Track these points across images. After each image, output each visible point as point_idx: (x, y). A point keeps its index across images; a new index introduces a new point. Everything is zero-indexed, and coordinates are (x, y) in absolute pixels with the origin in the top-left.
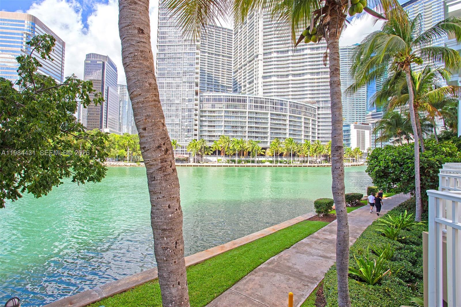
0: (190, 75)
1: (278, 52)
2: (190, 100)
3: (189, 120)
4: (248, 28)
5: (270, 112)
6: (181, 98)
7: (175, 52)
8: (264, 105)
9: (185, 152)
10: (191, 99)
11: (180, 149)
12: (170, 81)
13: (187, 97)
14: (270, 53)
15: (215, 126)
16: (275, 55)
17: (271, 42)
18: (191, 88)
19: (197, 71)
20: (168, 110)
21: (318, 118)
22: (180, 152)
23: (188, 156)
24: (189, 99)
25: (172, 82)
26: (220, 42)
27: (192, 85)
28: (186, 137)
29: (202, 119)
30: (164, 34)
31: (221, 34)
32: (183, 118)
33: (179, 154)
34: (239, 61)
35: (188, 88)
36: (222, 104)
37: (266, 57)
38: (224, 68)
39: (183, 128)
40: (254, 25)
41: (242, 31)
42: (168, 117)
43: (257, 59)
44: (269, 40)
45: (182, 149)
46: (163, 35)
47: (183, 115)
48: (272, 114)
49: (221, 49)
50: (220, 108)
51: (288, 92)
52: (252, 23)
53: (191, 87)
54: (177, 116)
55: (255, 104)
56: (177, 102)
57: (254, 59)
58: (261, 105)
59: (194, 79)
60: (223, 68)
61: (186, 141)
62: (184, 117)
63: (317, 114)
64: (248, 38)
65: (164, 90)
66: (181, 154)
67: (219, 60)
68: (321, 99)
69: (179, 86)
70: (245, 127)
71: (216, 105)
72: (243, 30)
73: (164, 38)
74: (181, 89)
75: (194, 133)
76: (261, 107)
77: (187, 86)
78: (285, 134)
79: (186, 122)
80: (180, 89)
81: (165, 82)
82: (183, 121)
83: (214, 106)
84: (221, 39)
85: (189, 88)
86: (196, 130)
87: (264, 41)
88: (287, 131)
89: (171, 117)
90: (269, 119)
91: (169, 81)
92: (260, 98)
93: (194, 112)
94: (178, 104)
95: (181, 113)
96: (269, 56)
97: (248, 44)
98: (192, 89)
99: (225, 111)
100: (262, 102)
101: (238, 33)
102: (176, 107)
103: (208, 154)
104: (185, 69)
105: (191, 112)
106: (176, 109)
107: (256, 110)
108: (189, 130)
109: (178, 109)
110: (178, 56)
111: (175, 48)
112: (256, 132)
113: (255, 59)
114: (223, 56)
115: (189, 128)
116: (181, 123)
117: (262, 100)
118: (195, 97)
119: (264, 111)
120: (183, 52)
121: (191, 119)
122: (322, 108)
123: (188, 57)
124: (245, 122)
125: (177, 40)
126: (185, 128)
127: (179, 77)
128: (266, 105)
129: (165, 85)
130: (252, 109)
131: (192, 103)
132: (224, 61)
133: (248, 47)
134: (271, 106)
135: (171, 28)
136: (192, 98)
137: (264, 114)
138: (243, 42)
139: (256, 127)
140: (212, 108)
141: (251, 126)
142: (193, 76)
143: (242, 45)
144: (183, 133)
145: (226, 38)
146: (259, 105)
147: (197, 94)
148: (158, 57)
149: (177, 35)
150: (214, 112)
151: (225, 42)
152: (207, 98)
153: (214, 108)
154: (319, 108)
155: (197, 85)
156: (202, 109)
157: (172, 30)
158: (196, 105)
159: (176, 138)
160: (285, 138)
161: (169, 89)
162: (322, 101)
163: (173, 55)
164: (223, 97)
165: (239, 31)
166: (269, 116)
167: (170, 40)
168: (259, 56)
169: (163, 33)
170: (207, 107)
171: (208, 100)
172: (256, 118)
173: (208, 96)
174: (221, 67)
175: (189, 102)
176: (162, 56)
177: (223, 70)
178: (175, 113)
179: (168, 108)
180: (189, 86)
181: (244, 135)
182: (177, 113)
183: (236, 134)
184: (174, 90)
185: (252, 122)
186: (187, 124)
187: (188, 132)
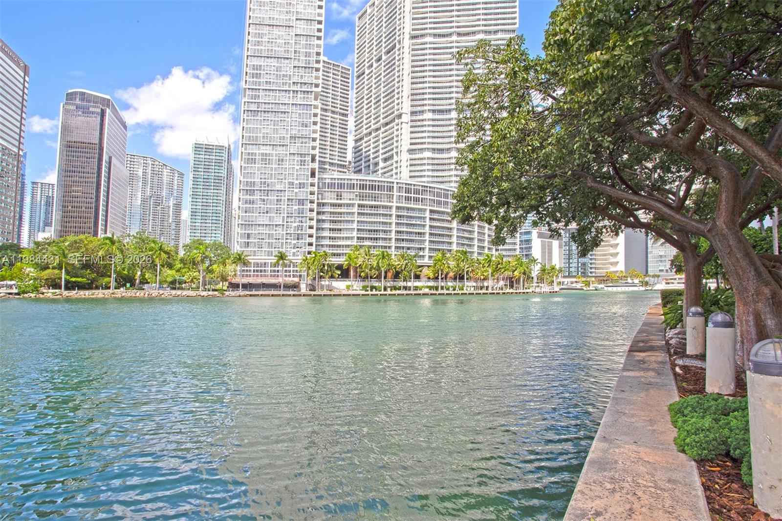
0: (302, 143)
1: (434, 111)
2: (302, 186)
3: (300, 219)
4: (383, 69)
5: (428, 208)
6: (287, 181)
7: (277, 102)
8: (420, 196)
9: (292, 273)
10: (304, 184)
12: (268, 152)
13: (297, 179)
14: (422, 112)
15: (341, 230)
16: (429, 115)
17: (423, 94)
18: (304, 165)
19: (315, 136)
20: (264, 200)
23: (296, 280)
24: (300, 184)
25: (271, 152)
26: (329, 87)
27: (306, 159)
28: (294, 248)
29: (320, 217)
30: (257, 69)
31: (331, 75)
34: (365, 122)
35: (298, 165)
36: (354, 192)
37: (414, 118)
39: (288, 232)
40: (394, 64)
41: (372, 71)
42: (264, 213)
43: (400, 121)
44: (421, 91)
45: (288, 269)
46: (255, 72)
47: (290, 209)
48: (431, 211)
49: (330, 99)
50: (350, 199)
51: (450, 176)
52: (392, 60)
53: (303, 163)
54: (278, 211)
55: (407, 195)
56: (278, 187)
57: (393, 121)
58: (415, 196)
59: (309, 149)
61: (294, 254)
62: (292, 214)
64: (382, 85)
65: (257, 165)
66: (286, 276)
69: (282, 160)
70: (390, 231)
71: (344, 195)
72: (374, 71)
73: (258, 76)
74: (286, 165)
75: (307, 241)
76: (416, 200)
77: (298, 161)
78: (450, 243)
79: (295, 222)
80: (284, 166)
81: (257, 152)
82: (289, 220)
83: (341, 196)
84: (331, 83)
85: (301, 165)
86: (311, 236)
87: (413, 92)
88: (454, 239)
89: (267, 212)
90: (428, 219)
91: (265, 152)
92: (414, 185)
93: (309, 206)
94: (281, 191)
95: (286, 206)
96: (421, 117)
97: (383, 95)
98: (306, 167)
99: (359, 206)
100: (417, 192)
101: (365, 75)
102: (277, 196)
103: (333, 277)
104: (294, 132)
105: (303, 205)
106: (277, 200)
107: (408, 204)
108: (299, 237)
109: (281, 200)
110: (283, 108)
111: (277, 94)
112: (407, 240)
113: (397, 121)
114: (333, 112)
115: (299, 232)
116: (285, 223)
117: (418, 188)
118: (310, 180)
119: (420, 207)
120: (291, 102)
121: (302, 217)
123: (298, 111)
124: (390, 224)
125: (281, 81)
126: (292, 232)
127: (283, 145)
128: (423, 197)
129: (257, 157)
130: (402, 203)
131: (305, 190)
132: (335, 120)
133: (382, 100)
134: (431, 198)
135: (269, 60)
136: (305, 181)
137: (420, 210)
138: (374, 91)
139: (407, 233)
140: (337, 199)
141: (400, 229)
142: (307, 145)
143: (371, 96)
144: (289, 241)
145: (339, 82)
146: (412, 195)
147: (313, 174)
148: (246, 109)
149: (282, 73)
150: (340, 205)
151: (336, 89)
152: (328, 183)
153: (341, 199)
155: (313, 160)
156: (321, 201)
157: (273, 64)
158: (312, 193)
159: (277, 249)
160: (451, 250)
161: (266, 164)
163: (273, 106)
164: (355, 182)
165: (367, 72)
166: (427, 215)
167: (268, 80)
168: (403, 116)
169: (255, 68)
170: (330, 198)
171: (331, 185)
172: (407, 217)
173: (332, 179)
174: (329, 131)
175: (300, 188)
176: (254, 107)
178: (275, 206)
179: (262, 197)
180: (301, 161)
181: (388, 245)
182: (279, 206)
183: (375, 244)
184: (274, 166)
185: (401, 223)
186: (296, 225)
187: (298, 239)
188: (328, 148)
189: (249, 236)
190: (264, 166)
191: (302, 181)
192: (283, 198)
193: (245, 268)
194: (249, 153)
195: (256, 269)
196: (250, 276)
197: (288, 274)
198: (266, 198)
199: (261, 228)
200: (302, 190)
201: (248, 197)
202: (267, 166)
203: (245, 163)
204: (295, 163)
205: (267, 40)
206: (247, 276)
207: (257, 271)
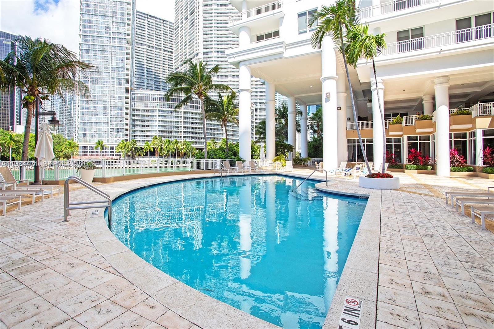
0: (119, 71)
1: (218, 52)
2: (119, 98)
4: (189, 24)
6: (110, 95)
7: (102, 44)
9: (114, 153)
10: (121, 97)
11: (109, 150)
13: (116, 94)
14: (210, 52)
15: (148, 126)
16: (215, 54)
17: (211, 41)
18: (121, 85)
19: (127, 67)
20: (95, 107)
21: (256, 119)
22: (109, 153)
23: (118, 157)
24: (119, 97)
25: (99, 77)
26: (161, 35)
27: (122, 81)
28: (116, 137)
29: (133, 118)
30: (88, 23)
31: (162, 27)
32: (112, 116)
33: (108, 155)
34: (180, 57)
35: (117, 85)
36: (155, 102)
37: (206, 56)
38: (166, 63)
39: (112, 127)
40: (194, 22)
41: (182, 26)
42: (95, 115)
43: (197, 57)
44: (210, 39)
45: (112, 150)
46: (87, 24)
47: (111, 113)
49: (162, 42)
50: (153, 107)
52: (193, 20)
53: (120, 84)
54: (105, 114)
55: (191, 104)
56: (104, 99)
57: (194, 57)
58: (197, 105)
59: (124, 75)
60: (164, 63)
61: (116, 141)
62: (114, 116)
63: (255, 115)
64: (188, 35)
66: (111, 155)
67: (160, 54)
68: (259, 101)
69: (107, 82)
70: (181, 127)
71: (150, 104)
72: (184, 26)
73: (89, 27)
74: (109, 85)
75: (124, 133)
76: (198, 107)
77: (117, 82)
79: (116, 121)
80: (108, 86)
81: (89, 76)
82: (112, 119)
83: (147, 105)
84: (162, 32)
85: (119, 85)
86: (127, 130)
87: (205, 40)
89: (97, 115)
91: (95, 76)
93: (125, 111)
94: (106, 101)
95: (109, 111)
96: (209, 56)
97: (188, 41)
98: (122, 86)
99: (160, 111)
101: (179, 28)
102: (104, 105)
103: (140, 155)
104: (113, 64)
105: (121, 110)
106: (104, 107)
107: (192, 110)
108: (119, 130)
109: (106, 107)
110: (106, 48)
111: (102, 40)
112: (192, 133)
113: (196, 57)
114: (165, 50)
115: (119, 127)
116: (109, 122)
118: (126, 95)
119: (200, 112)
120: (111, 45)
121: (120, 118)
122: (260, 109)
123: (117, 51)
124: (181, 122)
125: (105, 31)
126: (114, 127)
127: (107, 72)
129: (89, 80)
130: (188, 109)
131: (122, 101)
132: (166, 56)
133: (188, 44)
135: (95, 17)
136: (122, 95)
137: (200, 114)
138: (184, 38)
139: (192, 128)
140: (145, 107)
141: (187, 126)
142: (123, 72)
143: (182, 42)
144: (112, 133)
145: (168, 31)
146: (195, 105)
147: (127, 91)
148: (81, 48)
149: (105, 26)
150: (147, 111)
151: (166, 36)
152: (139, 96)
153: (147, 107)
154: (256, 109)
155: (127, 81)
156: (134, 108)
157: (98, 20)
158: (127, 103)
159: (104, 138)
160: (222, 138)
162: (260, 103)
163: (99, 47)
164: (156, 96)
165: (180, 26)
167: (96, 30)
168: (199, 55)
169: (86, 21)
170: (139, 105)
171: (141, 99)
172: (192, 118)
173: (141, 94)
174: (162, 62)
176: (86, 47)
177: (164, 65)
178: (103, 111)
179: (94, 105)
180: (119, 82)
181: (179, 135)
182: (105, 111)
183: (171, 135)
184: (101, 86)
185: (188, 122)
186: (116, 123)
187: (118, 132)
188: (162, 72)
189: (86, 130)
190: (94, 85)
191: (120, 95)
192: (107, 106)
193: (84, 150)
194: (84, 77)
195: (91, 150)
196: (87, 155)
197: (112, 154)
198: (96, 105)
199: (93, 124)
200: (120, 101)
201: (84, 105)
202: (97, 85)
204: (115, 84)
205: (94, 4)
206: (85, 155)
207: (92, 152)
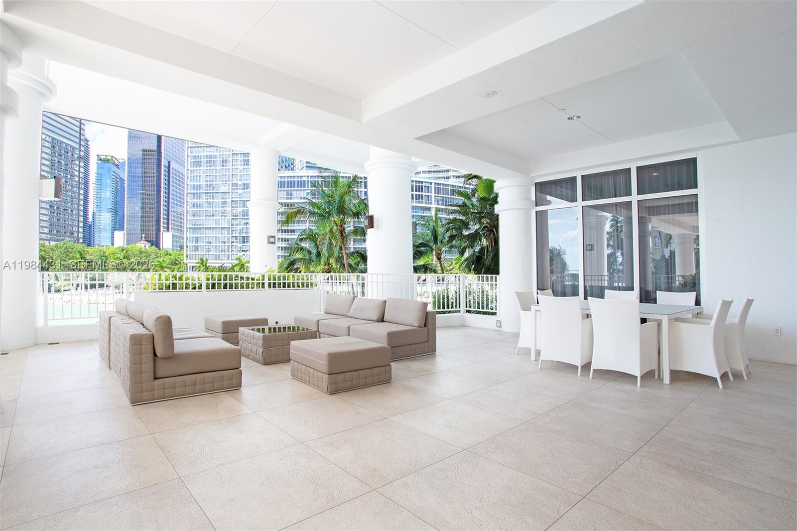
2: (245, 186)
3: (244, 221)
6: (231, 183)
10: (247, 184)
12: (212, 154)
13: (241, 180)
18: (248, 164)
20: (210, 203)
24: (244, 184)
25: (215, 154)
28: (240, 251)
32: (235, 217)
35: (241, 165)
36: (305, 190)
39: (234, 235)
42: (210, 216)
47: (234, 211)
50: (301, 198)
54: (224, 214)
56: (223, 189)
62: (237, 216)
65: (202, 168)
69: (226, 160)
71: (295, 194)
74: (230, 166)
77: (241, 160)
79: (240, 225)
80: (228, 167)
81: (202, 155)
82: (234, 222)
83: (291, 195)
85: (244, 165)
89: (213, 215)
91: (209, 154)
94: (225, 193)
95: (230, 209)
102: (222, 198)
105: (247, 206)
106: (222, 202)
108: (243, 240)
109: (225, 202)
115: (244, 235)
116: (230, 226)
121: (247, 219)
126: (237, 235)
129: (202, 160)
136: (248, 182)
140: (288, 198)
144: (235, 244)
150: (291, 205)
153: (291, 198)
159: (223, 253)
161: (210, 166)
164: (306, 179)
170: (279, 196)
173: (281, 177)
175: (244, 189)
178: (221, 209)
179: (208, 200)
180: (245, 161)
182: (224, 209)
184: (218, 168)
186: (240, 227)
187: (244, 242)
189: (197, 240)
190: (209, 168)
191: (246, 182)
192: (227, 200)
194: (195, 156)
198: (212, 200)
199: (207, 231)
200: (245, 191)
201: (195, 200)
202: (212, 168)
203: (191, 166)
204: (239, 163)
